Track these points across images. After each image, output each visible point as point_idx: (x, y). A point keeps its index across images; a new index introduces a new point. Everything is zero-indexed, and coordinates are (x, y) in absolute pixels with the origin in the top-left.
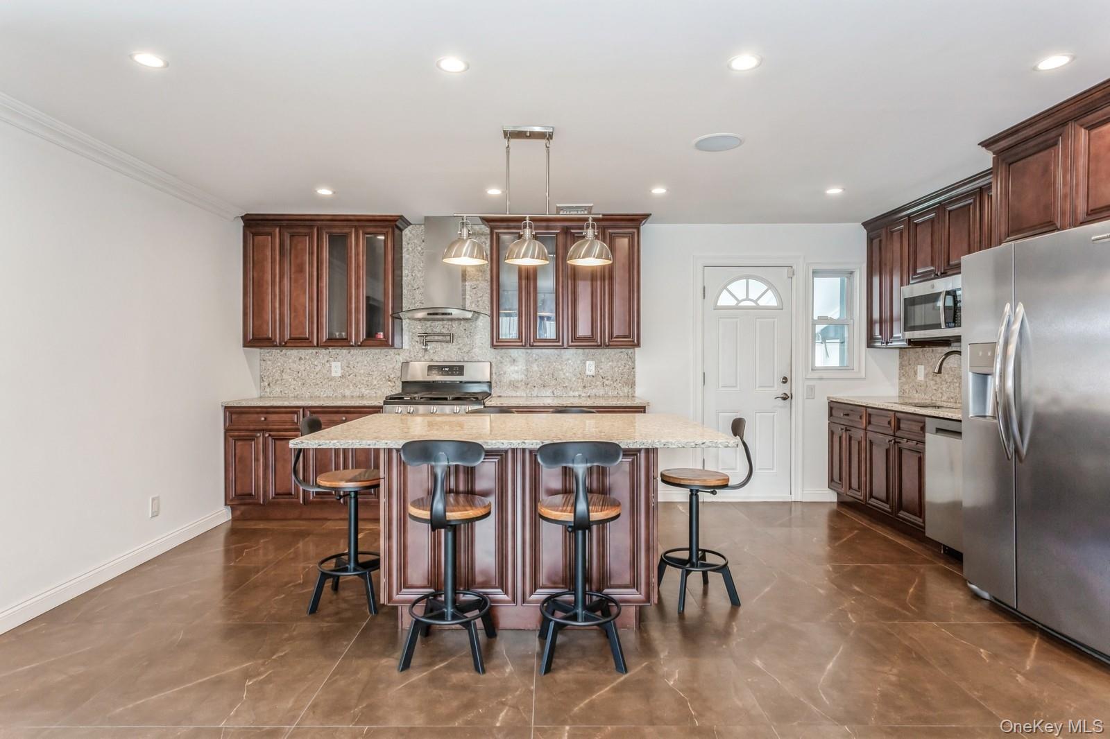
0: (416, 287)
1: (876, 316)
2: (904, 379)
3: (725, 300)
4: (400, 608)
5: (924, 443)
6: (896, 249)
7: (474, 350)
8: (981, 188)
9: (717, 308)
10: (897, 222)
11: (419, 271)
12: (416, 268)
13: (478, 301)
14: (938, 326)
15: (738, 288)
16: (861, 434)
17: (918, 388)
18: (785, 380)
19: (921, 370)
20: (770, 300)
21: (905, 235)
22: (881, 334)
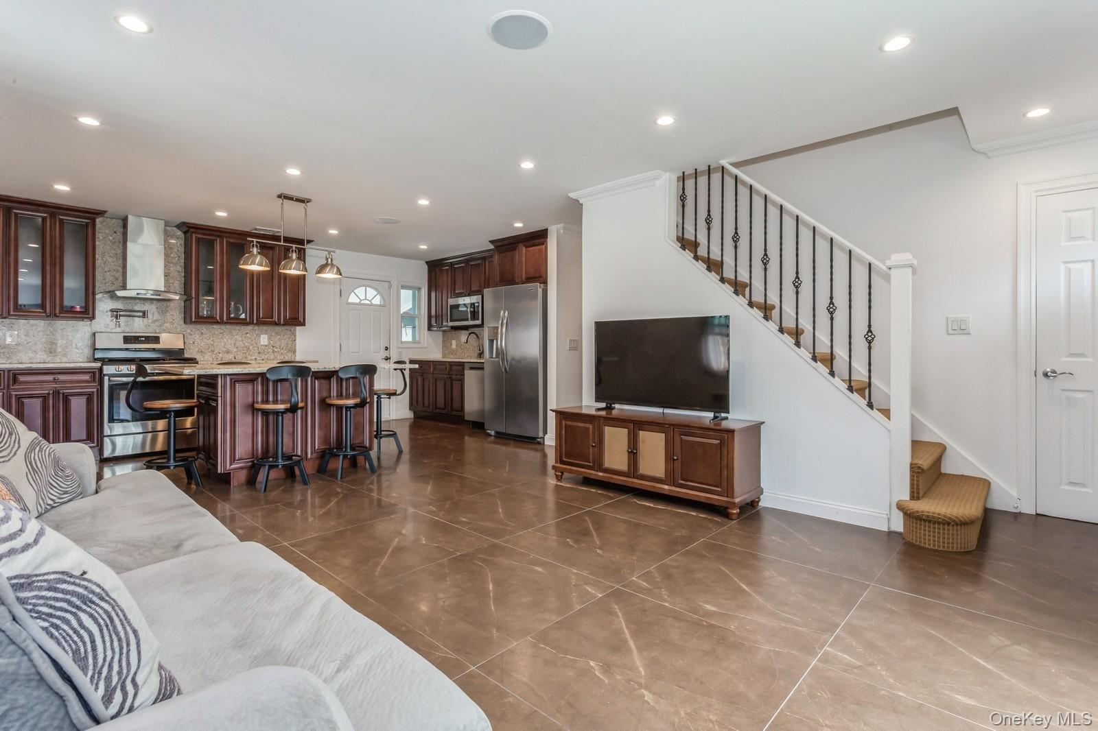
0: (106, 269)
1: (433, 313)
2: (444, 348)
3: (353, 299)
4: (232, 474)
5: (464, 375)
6: (445, 279)
7: (165, 325)
8: (485, 257)
9: (348, 304)
10: (444, 265)
11: (111, 257)
12: (107, 254)
13: (170, 287)
14: (467, 320)
15: (360, 291)
16: (430, 376)
17: (453, 352)
18: (387, 349)
19: (454, 342)
20: (377, 301)
21: (450, 272)
22: (436, 323)
